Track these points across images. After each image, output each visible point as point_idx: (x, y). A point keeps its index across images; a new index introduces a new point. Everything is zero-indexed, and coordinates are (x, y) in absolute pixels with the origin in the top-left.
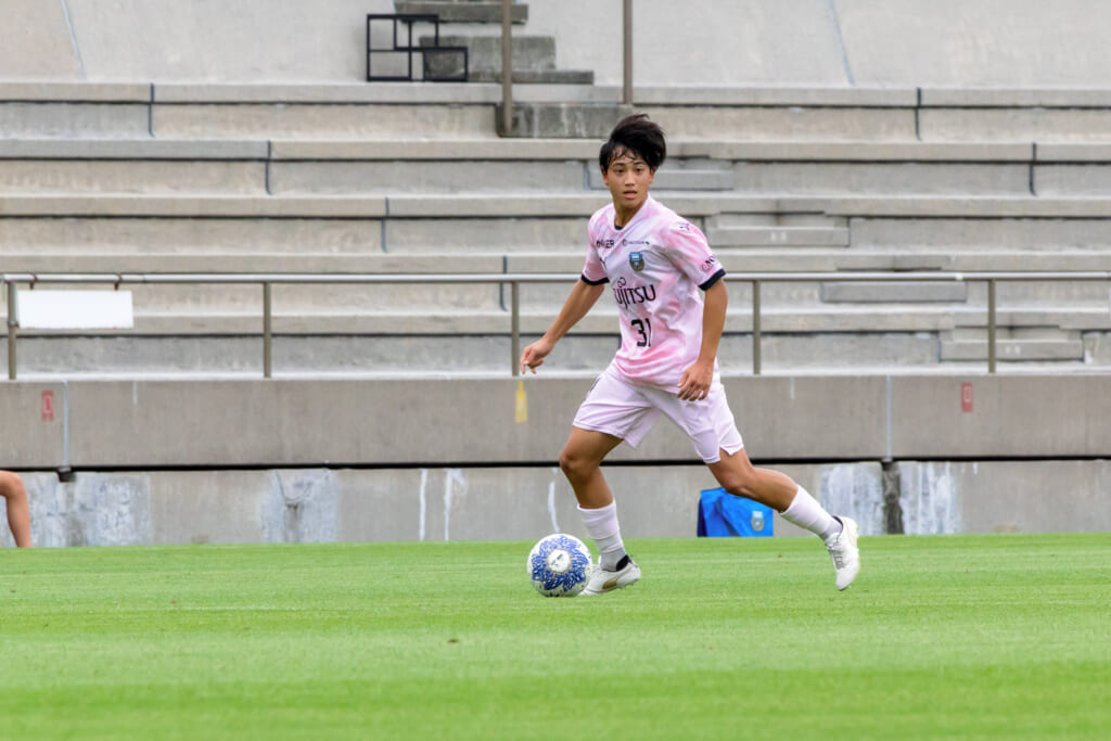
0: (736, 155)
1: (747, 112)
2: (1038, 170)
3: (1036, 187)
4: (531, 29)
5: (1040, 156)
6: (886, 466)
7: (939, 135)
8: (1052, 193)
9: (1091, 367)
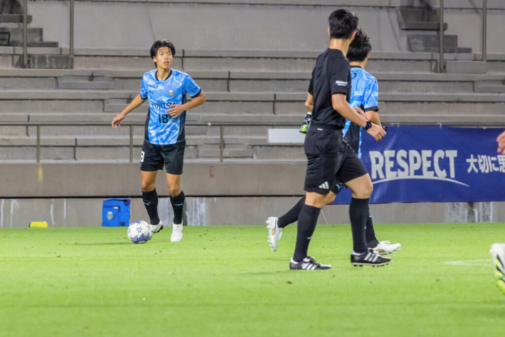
0: (114, 76)
1: (117, 59)
2: (231, 82)
3: (230, 89)
4: (33, 25)
5: (232, 77)
7: (191, 68)
8: (237, 91)
9: (256, 160)
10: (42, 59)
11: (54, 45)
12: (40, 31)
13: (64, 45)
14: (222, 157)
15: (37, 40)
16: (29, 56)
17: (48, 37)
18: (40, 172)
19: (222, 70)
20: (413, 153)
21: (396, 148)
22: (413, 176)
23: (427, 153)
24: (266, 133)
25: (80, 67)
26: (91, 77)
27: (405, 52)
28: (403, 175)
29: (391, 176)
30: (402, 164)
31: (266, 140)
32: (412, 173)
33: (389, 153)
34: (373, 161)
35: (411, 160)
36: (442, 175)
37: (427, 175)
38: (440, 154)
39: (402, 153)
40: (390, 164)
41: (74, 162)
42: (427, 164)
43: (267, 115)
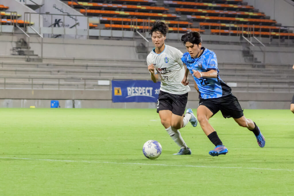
0: (54, 65)
1: (55, 60)
2: (88, 67)
4: (31, 49)
5: (88, 65)
6: (73, 100)
7: (76, 63)
8: (89, 70)
9: (95, 89)
10: (33, 60)
11: (37, 55)
12: (33, 52)
13: (40, 55)
14: (85, 88)
15: (32, 54)
16: (30, 58)
17: (35, 53)
18: (33, 92)
19: (85, 63)
20: (140, 88)
21: (135, 86)
22: (140, 95)
23: (144, 88)
24: (97, 82)
25: (44, 62)
26: (48, 65)
27: (137, 59)
28: (137, 95)
29: (133, 95)
30: (137, 91)
31: (98, 84)
32: (139, 94)
33: (133, 88)
34: (128, 90)
35: (139, 90)
36: (148, 95)
37: (144, 95)
38: (147, 88)
39: (137, 88)
40: (133, 91)
41: (42, 89)
42: (144, 91)
43: (98, 76)
